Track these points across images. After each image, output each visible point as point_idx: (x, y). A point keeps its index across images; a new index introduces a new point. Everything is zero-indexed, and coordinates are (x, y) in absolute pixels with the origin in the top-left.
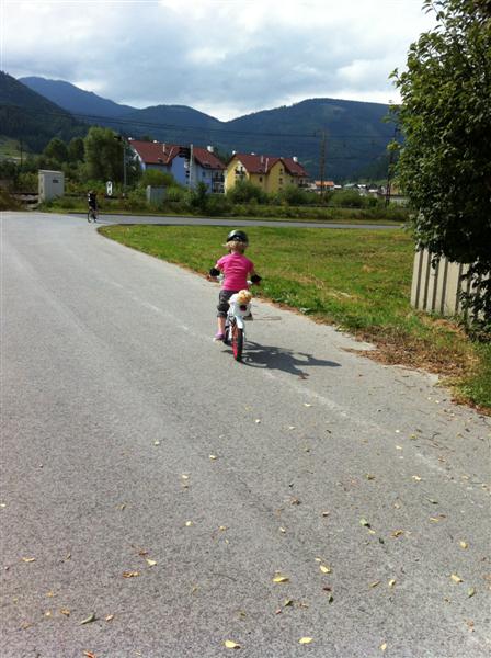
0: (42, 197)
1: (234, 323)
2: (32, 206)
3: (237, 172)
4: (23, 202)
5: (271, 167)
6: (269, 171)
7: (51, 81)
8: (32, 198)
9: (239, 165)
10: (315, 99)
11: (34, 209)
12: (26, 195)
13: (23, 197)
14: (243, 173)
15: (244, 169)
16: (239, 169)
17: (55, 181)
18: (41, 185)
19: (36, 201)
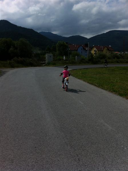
0: (47, 62)
1: (66, 84)
2: (44, 64)
3: (94, 51)
4: (41, 63)
5: (103, 49)
6: (103, 50)
7: (46, 32)
8: (44, 62)
9: (95, 49)
10: (112, 31)
11: (45, 65)
12: (42, 61)
13: (42, 62)
14: (96, 51)
15: (96, 50)
16: (95, 50)
17: (50, 57)
18: (47, 58)
19: (45, 63)
